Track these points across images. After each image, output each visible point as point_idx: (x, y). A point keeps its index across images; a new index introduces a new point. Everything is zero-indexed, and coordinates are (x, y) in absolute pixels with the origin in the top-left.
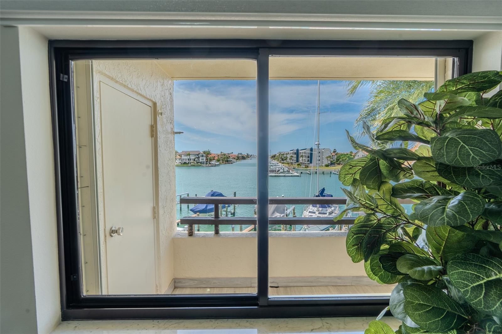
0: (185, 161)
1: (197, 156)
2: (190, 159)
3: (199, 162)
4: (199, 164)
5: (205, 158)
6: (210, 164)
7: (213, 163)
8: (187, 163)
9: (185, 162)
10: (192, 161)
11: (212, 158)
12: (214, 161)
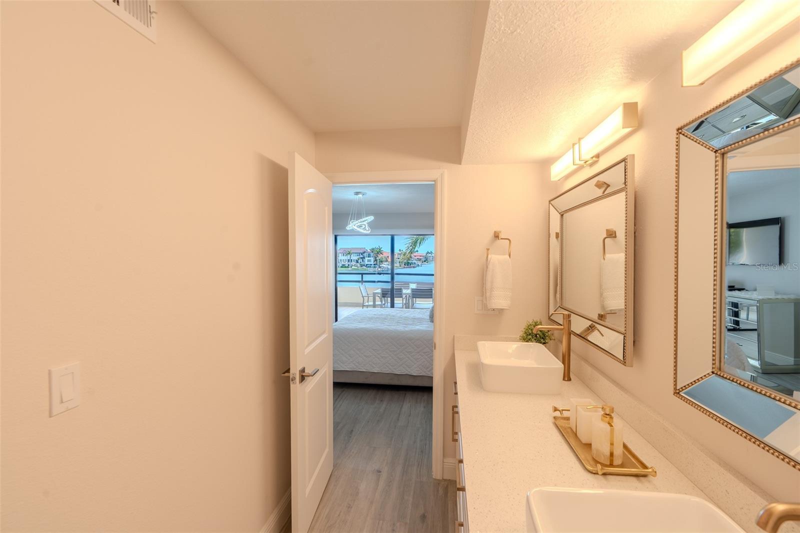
0: (343, 263)
1: (361, 256)
2: (352, 260)
3: (364, 265)
4: (364, 267)
5: (372, 259)
6: (380, 267)
7: (384, 266)
8: (347, 265)
9: (344, 265)
10: (353, 263)
11: (384, 259)
12: (385, 263)
